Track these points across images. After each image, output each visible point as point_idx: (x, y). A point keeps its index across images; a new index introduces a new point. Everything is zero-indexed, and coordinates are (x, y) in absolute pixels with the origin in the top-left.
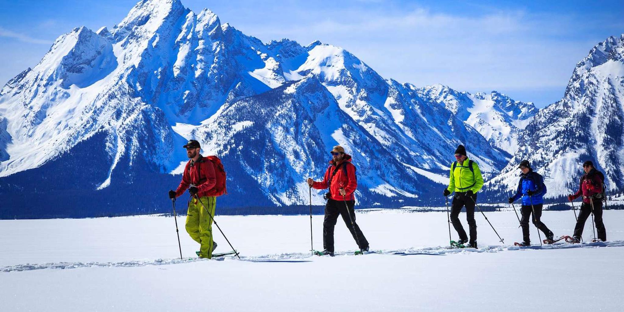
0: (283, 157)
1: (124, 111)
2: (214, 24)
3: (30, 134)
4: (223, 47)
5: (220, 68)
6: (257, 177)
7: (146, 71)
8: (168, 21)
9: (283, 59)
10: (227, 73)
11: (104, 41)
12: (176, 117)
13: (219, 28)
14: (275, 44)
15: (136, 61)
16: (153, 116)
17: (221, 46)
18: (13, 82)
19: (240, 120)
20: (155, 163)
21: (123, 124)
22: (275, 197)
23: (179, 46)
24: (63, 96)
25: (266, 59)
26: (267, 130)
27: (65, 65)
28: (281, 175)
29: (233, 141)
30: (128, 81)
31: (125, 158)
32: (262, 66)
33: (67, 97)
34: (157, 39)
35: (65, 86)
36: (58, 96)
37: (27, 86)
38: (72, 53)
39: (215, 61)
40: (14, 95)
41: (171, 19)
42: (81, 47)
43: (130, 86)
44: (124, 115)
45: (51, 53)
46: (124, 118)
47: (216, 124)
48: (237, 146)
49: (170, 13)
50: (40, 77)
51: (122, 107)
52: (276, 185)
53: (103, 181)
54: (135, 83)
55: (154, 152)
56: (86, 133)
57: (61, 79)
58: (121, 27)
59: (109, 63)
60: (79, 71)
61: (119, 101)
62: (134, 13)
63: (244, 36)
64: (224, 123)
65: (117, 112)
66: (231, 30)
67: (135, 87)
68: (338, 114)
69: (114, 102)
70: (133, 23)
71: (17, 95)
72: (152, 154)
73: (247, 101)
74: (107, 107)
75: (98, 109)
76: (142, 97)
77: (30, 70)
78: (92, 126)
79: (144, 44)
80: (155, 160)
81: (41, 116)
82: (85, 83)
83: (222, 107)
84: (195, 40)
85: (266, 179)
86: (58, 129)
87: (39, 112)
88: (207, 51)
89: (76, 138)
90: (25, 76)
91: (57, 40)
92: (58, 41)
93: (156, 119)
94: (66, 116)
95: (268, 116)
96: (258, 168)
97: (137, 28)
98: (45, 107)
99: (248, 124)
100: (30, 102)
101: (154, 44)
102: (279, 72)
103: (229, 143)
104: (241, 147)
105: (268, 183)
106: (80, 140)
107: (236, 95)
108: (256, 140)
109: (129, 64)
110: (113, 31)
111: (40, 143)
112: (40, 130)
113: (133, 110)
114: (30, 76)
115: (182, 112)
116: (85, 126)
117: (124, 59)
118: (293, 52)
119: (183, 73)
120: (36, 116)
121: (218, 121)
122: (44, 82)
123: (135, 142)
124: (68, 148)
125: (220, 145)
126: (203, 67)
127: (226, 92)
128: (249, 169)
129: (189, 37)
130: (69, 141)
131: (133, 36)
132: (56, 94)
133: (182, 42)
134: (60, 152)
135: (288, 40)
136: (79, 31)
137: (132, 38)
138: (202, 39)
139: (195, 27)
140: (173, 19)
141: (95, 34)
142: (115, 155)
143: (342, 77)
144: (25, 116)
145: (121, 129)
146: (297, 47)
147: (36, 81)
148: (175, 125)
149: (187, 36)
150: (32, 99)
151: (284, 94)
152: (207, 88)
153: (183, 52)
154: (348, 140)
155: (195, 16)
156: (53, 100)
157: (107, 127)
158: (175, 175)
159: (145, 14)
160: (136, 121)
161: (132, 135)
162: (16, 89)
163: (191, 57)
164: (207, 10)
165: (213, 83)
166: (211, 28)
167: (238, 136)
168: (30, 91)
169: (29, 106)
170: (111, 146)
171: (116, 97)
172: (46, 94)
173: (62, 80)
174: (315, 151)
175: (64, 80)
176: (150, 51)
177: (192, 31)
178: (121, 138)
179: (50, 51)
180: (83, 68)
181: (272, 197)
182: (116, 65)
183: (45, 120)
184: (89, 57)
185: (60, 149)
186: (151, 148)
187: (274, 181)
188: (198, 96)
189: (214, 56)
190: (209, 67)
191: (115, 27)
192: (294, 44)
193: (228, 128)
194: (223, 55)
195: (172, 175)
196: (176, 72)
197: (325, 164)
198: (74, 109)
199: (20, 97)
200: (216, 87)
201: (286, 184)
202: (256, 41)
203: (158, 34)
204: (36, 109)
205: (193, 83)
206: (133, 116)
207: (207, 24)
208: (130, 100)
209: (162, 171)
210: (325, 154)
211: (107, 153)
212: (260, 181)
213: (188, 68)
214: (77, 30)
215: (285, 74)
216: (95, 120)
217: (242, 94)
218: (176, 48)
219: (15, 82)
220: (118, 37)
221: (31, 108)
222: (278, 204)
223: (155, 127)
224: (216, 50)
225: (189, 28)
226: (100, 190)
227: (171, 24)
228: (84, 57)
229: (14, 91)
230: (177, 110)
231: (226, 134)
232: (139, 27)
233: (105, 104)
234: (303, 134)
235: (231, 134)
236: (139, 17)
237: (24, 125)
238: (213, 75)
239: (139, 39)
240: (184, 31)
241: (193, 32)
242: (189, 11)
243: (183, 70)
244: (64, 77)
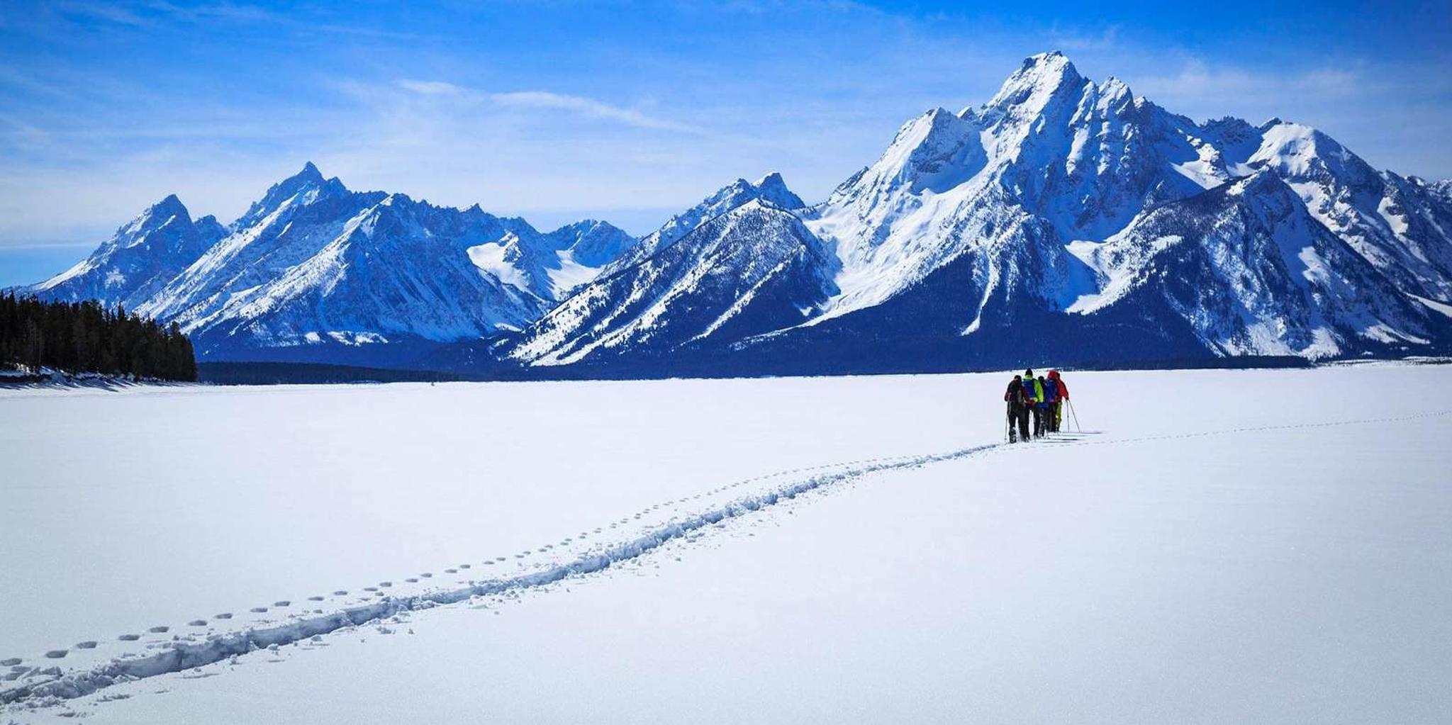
0: (1226, 286)
1: (997, 225)
2: (1124, 98)
3: (868, 258)
4: (1137, 131)
5: (1133, 161)
6: (1188, 315)
7: (1028, 168)
8: (1058, 96)
9: (1226, 147)
10: (1143, 167)
11: (967, 127)
12: (1071, 231)
13: (1131, 103)
14: (1212, 125)
15: (1013, 154)
16: (1038, 231)
17: (1135, 130)
18: (844, 187)
19: (1162, 234)
20: (1042, 297)
21: (996, 242)
22: (1215, 343)
23: (1074, 132)
24: (913, 205)
25: (1200, 146)
26: (1202, 248)
27: (914, 161)
28: (1225, 313)
29: (1153, 264)
30: (1002, 182)
31: (1000, 290)
32: (1196, 157)
33: (918, 207)
34: (1043, 122)
35: (916, 191)
36: (905, 206)
37: (863, 192)
38: (924, 145)
39: (1126, 152)
40: (846, 205)
41: (1061, 93)
42: (936, 136)
43: (1005, 188)
44: (998, 230)
45: (895, 145)
46: (997, 234)
47: (1128, 241)
48: (1159, 271)
49: (1061, 85)
50: (880, 179)
51: (994, 219)
52: (1217, 327)
53: (969, 323)
54: (1012, 185)
55: (1040, 281)
56: (945, 256)
57: (909, 181)
58: (992, 106)
59: (974, 157)
60: (935, 169)
61: (989, 211)
62: (1011, 87)
63: (1167, 114)
64: (1140, 239)
65: (988, 225)
66: (1147, 105)
67: (1013, 191)
68: (1307, 223)
69: (982, 212)
70: (1008, 101)
71: (851, 205)
72: (1037, 284)
73: (1172, 207)
74: (973, 219)
75: (961, 223)
76: (1022, 205)
77: (867, 169)
78: (953, 246)
79: (1025, 130)
80: (1042, 293)
81: (882, 234)
82: (943, 186)
83: (1138, 217)
84: (1096, 122)
85: (1202, 318)
86: (907, 251)
87: (881, 228)
88: (1114, 137)
89: (931, 263)
90: (860, 179)
91: (904, 127)
92: (905, 129)
93: (1042, 235)
94: (917, 233)
95: (1204, 228)
96: (1191, 303)
97: (1013, 108)
98: (888, 221)
99: (1175, 239)
100: (868, 214)
101: (1039, 129)
102: (1218, 164)
103: (1148, 267)
104: (1164, 273)
105: (1205, 324)
106: (936, 265)
107: (1157, 199)
108: (1187, 263)
109: (1003, 158)
110: (980, 113)
111: (882, 271)
112: (882, 252)
113: (1010, 223)
114: (868, 179)
115: (1080, 224)
116: (944, 246)
117: (997, 152)
118: (1239, 136)
119: (1081, 170)
120: (876, 233)
121: (1131, 237)
122: (887, 186)
123: (1013, 267)
124: (921, 277)
125: (1134, 271)
126: (1108, 160)
127: (1143, 194)
128: (1176, 305)
129: (1088, 117)
130: (922, 267)
131: (1008, 118)
132: (903, 202)
133: (1077, 126)
134: (910, 283)
135: (1232, 118)
136: (934, 115)
137: (1007, 122)
138: (1106, 120)
139: (1096, 104)
140: (1066, 94)
141: (956, 117)
142: (985, 286)
143: (1313, 170)
144: (862, 234)
145: (993, 249)
146: (1246, 128)
147: (875, 184)
148: (1069, 243)
149: (1084, 117)
150: (870, 211)
151: (1226, 196)
152: (1114, 189)
153: (1080, 139)
154: (1322, 261)
155: (1096, 88)
156: (899, 211)
157: (974, 247)
158: (1071, 313)
159: (1026, 87)
160: (1014, 237)
161: (1009, 258)
162: (848, 197)
163: (1090, 148)
164: (1112, 79)
165: (1123, 183)
166: (1120, 104)
167: (1160, 258)
168: (867, 199)
169: (867, 219)
170: (980, 273)
171: (985, 205)
172: (889, 204)
173: (910, 183)
174: (1274, 278)
175: (913, 184)
176: (1033, 141)
177: (1092, 108)
178: (994, 263)
179: (894, 142)
180: (939, 165)
181: (1212, 344)
182: (986, 161)
183: (889, 239)
184: (947, 150)
185: (909, 279)
186: (1036, 275)
187: (1213, 321)
188: (1102, 200)
189: (1125, 144)
190: (1117, 161)
191: (984, 107)
192: (1242, 123)
193: (1146, 247)
194: (1138, 142)
195: (1066, 314)
196: (1070, 169)
197: (1289, 296)
198: (928, 223)
199: (855, 207)
200: (1128, 188)
201: (1232, 327)
202: (1186, 122)
203: (1043, 116)
204: (877, 223)
205: (1095, 183)
206: (1010, 232)
207: (1114, 99)
208: (1006, 208)
209: (1052, 308)
210: (1288, 282)
211: (974, 283)
212: (1193, 322)
213: (1087, 162)
214: (930, 113)
215: (1228, 167)
216: (957, 238)
217: (1166, 197)
218: (1069, 134)
219: (847, 187)
220: (988, 121)
221: (869, 222)
222: (1220, 354)
223: (1041, 247)
224: (1127, 135)
225: (1087, 105)
226: (965, 335)
227: (1063, 99)
228: (942, 150)
229: (845, 200)
230: (1073, 221)
231: (1142, 255)
232: (1017, 106)
233: (970, 215)
234: (1255, 253)
235: (1150, 254)
236: (1017, 92)
237: (860, 245)
238: (1123, 170)
239: (1017, 123)
240: (1081, 109)
241: (1094, 111)
242: (1087, 81)
243: (1078, 164)
244: (914, 178)
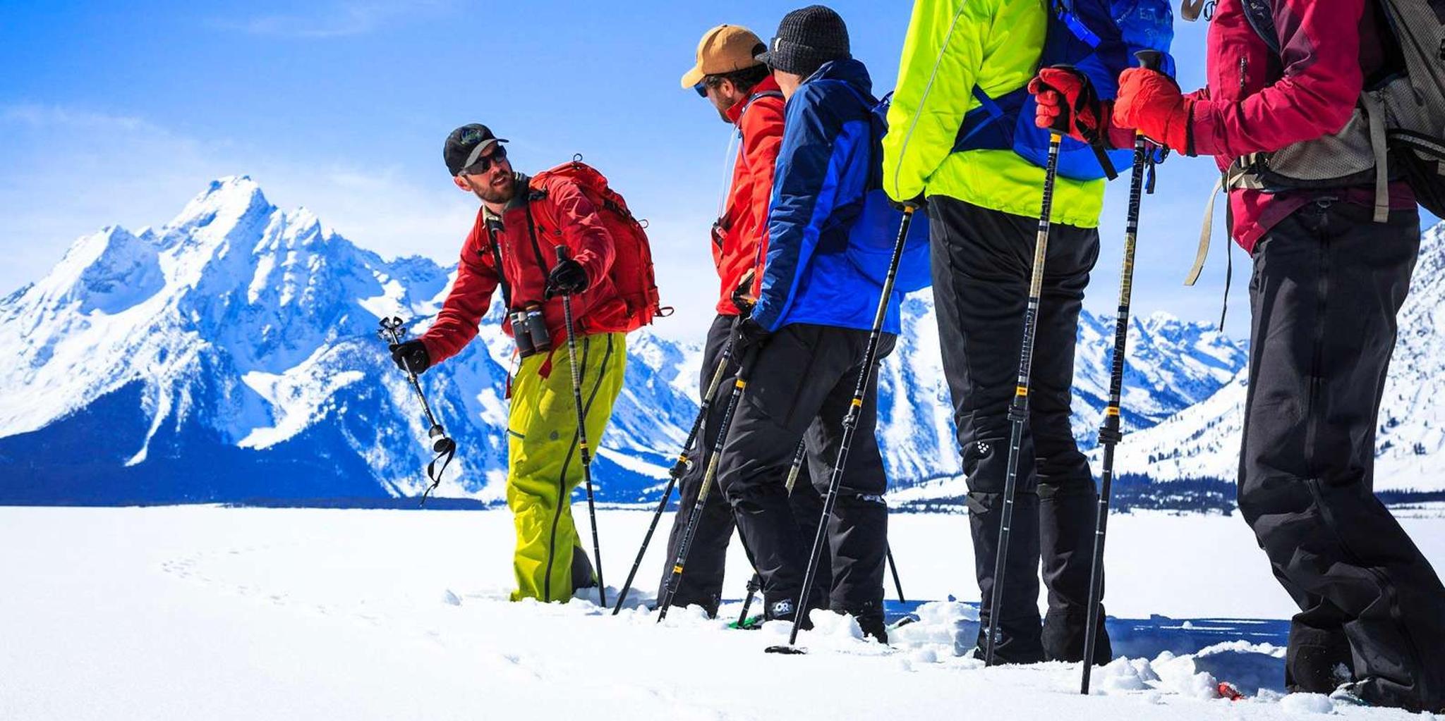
0: (404, 425)
1: (171, 351)
2: (312, 229)
3: (27, 379)
4: (324, 264)
5: (318, 293)
6: (365, 453)
7: (207, 293)
8: (244, 223)
9: (412, 284)
10: (328, 301)
11: (146, 247)
12: (248, 361)
13: (319, 235)
14: (400, 263)
15: (193, 279)
16: (215, 360)
17: (321, 262)
18: (6, 302)
19: (344, 369)
20: (214, 429)
21: (169, 370)
22: (391, 483)
23: (258, 259)
24: (81, 326)
25: (386, 282)
26: (384, 387)
27: (85, 280)
28: (401, 452)
29: (332, 400)
30: (179, 308)
31: (170, 420)
32: (382, 293)
33: (86, 328)
34: (226, 248)
35: (86, 311)
36: (73, 326)
37: (27, 309)
38: (98, 264)
39: (310, 283)
40: (8, 321)
41: (248, 219)
42: (112, 255)
43: (183, 314)
44: (171, 357)
45: (65, 261)
46: (171, 361)
47: (309, 374)
48: (339, 406)
49: (248, 210)
50: (46, 297)
51: (169, 345)
52: (393, 467)
53: (134, 454)
54: (190, 310)
55: (213, 413)
56: (112, 381)
57: (79, 300)
58: (173, 228)
59: (151, 279)
60: (107, 289)
61: (164, 337)
62: (195, 209)
63: (354, 248)
64: (320, 374)
65: (161, 352)
66: (336, 239)
67: (190, 318)
68: (488, 366)
69: (157, 337)
70: (191, 223)
71: (12, 321)
72: (210, 416)
73: (356, 343)
74: (145, 345)
75: (133, 347)
76: (200, 331)
77: (32, 285)
78: (122, 371)
79: (205, 255)
80: (215, 425)
81: (45, 355)
82: (115, 307)
83: (319, 351)
84: (282, 250)
85: (379, 457)
86: (71, 374)
87: (44, 349)
88: (299, 268)
89: (97, 389)
90: (23, 295)
91: (76, 242)
92: (77, 245)
93: (219, 365)
94: (84, 356)
95: (386, 365)
96: (367, 438)
97: (196, 231)
98: (53, 341)
99: (357, 376)
100: (31, 333)
101: (221, 255)
102: (405, 301)
103: (327, 403)
104: (343, 410)
105: (382, 463)
106: (103, 391)
107: (341, 333)
108: (367, 399)
109: (183, 282)
110: (160, 234)
111: (42, 394)
112: (43, 373)
113: (185, 350)
114: (32, 296)
115: (259, 355)
116: (112, 371)
117: (176, 275)
118: (426, 274)
119: (263, 299)
120: (39, 354)
121: (312, 371)
122: (54, 304)
123: (186, 397)
124: (86, 403)
125: (312, 406)
126: (292, 291)
127: (326, 327)
128: (354, 442)
129: (274, 246)
130: (87, 392)
131: (190, 241)
132: (70, 322)
133: (262, 254)
134: (73, 410)
135: (420, 257)
136: (110, 232)
137: (188, 245)
138: (292, 250)
139: (283, 232)
140: (252, 220)
141: (133, 236)
142: (154, 416)
143: (496, 313)
144: (22, 354)
145: (166, 377)
146: (433, 268)
147: (40, 302)
148: (246, 374)
149: (270, 245)
150: (33, 329)
151: (410, 334)
152: (296, 319)
153: (265, 266)
154: (500, 404)
155: (284, 216)
156: (65, 331)
157: (144, 374)
158: (245, 448)
159: (210, 211)
160: (189, 366)
161: (182, 386)
162: (10, 314)
163: (275, 276)
164: (301, 208)
165: (307, 316)
166: (308, 234)
167: (340, 394)
168: (31, 316)
169: (28, 339)
170: (150, 401)
171: (160, 330)
172: (55, 322)
173: (80, 303)
174: (453, 419)
175: (84, 303)
176: (215, 265)
177: (278, 237)
178: (166, 391)
179: (65, 258)
180: (112, 286)
181: (387, 484)
182: (162, 284)
183: (51, 361)
184: (123, 270)
185: (72, 405)
186: (210, 407)
187: (390, 460)
188: (284, 331)
189: (310, 276)
190: (301, 292)
191: (165, 228)
192: (429, 262)
193: (326, 381)
194: (324, 275)
195: (239, 448)
196: (252, 297)
197: (467, 438)
198: (95, 347)
199: (16, 326)
200: (312, 321)
201: (408, 465)
202: (373, 257)
203: (228, 242)
204: (40, 343)
205: (277, 314)
206: (185, 359)
207: (302, 230)
208: (181, 335)
209: (225, 441)
210: (467, 423)
211: (142, 412)
212: (369, 460)
213: (270, 292)
214: (106, 230)
215: (413, 306)
216: (127, 363)
217: (349, 332)
218: (254, 260)
219: (9, 302)
220: (168, 242)
221: (31, 342)
222: (396, 495)
223: (217, 377)
224: (312, 267)
225: (274, 234)
226: (130, 467)
227: (248, 226)
228: (118, 269)
229: (6, 316)
230: (252, 351)
231: (322, 390)
232: (200, 229)
233: (143, 340)
234: (436, 392)
235: (331, 389)
236: (201, 214)
237: (21, 366)
238: (308, 302)
239: (199, 247)
240: (267, 237)
241: (280, 239)
242: (275, 208)
243: (263, 294)
244: (84, 297)
